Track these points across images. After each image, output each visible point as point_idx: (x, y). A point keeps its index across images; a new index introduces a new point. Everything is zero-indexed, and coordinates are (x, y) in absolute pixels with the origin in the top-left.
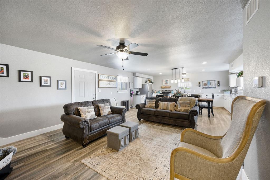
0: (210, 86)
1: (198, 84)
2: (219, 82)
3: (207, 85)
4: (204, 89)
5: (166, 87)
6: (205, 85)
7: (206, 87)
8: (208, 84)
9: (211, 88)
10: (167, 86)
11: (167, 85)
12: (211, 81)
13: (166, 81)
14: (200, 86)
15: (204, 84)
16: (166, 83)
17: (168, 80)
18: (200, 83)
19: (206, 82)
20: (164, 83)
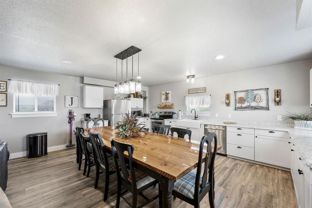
0: (254, 104)
1: (224, 99)
2: (278, 93)
3: (245, 100)
4: (240, 113)
5: (166, 107)
6: (242, 100)
7: (244, 105)
8: (249, 100)
9: (255, 108)
10: (168, 104)
11: (167, 101)
12: (255, 92)
13: (167, 94)
14: (228, 104)
15: (237, 99)
16: (167, 98)
17: (170, 92)
18: (228, 97)
19: (242, 95)
20: (164, 97)
